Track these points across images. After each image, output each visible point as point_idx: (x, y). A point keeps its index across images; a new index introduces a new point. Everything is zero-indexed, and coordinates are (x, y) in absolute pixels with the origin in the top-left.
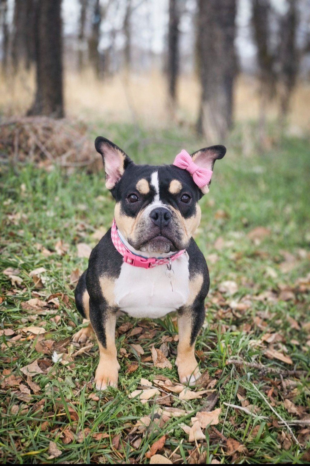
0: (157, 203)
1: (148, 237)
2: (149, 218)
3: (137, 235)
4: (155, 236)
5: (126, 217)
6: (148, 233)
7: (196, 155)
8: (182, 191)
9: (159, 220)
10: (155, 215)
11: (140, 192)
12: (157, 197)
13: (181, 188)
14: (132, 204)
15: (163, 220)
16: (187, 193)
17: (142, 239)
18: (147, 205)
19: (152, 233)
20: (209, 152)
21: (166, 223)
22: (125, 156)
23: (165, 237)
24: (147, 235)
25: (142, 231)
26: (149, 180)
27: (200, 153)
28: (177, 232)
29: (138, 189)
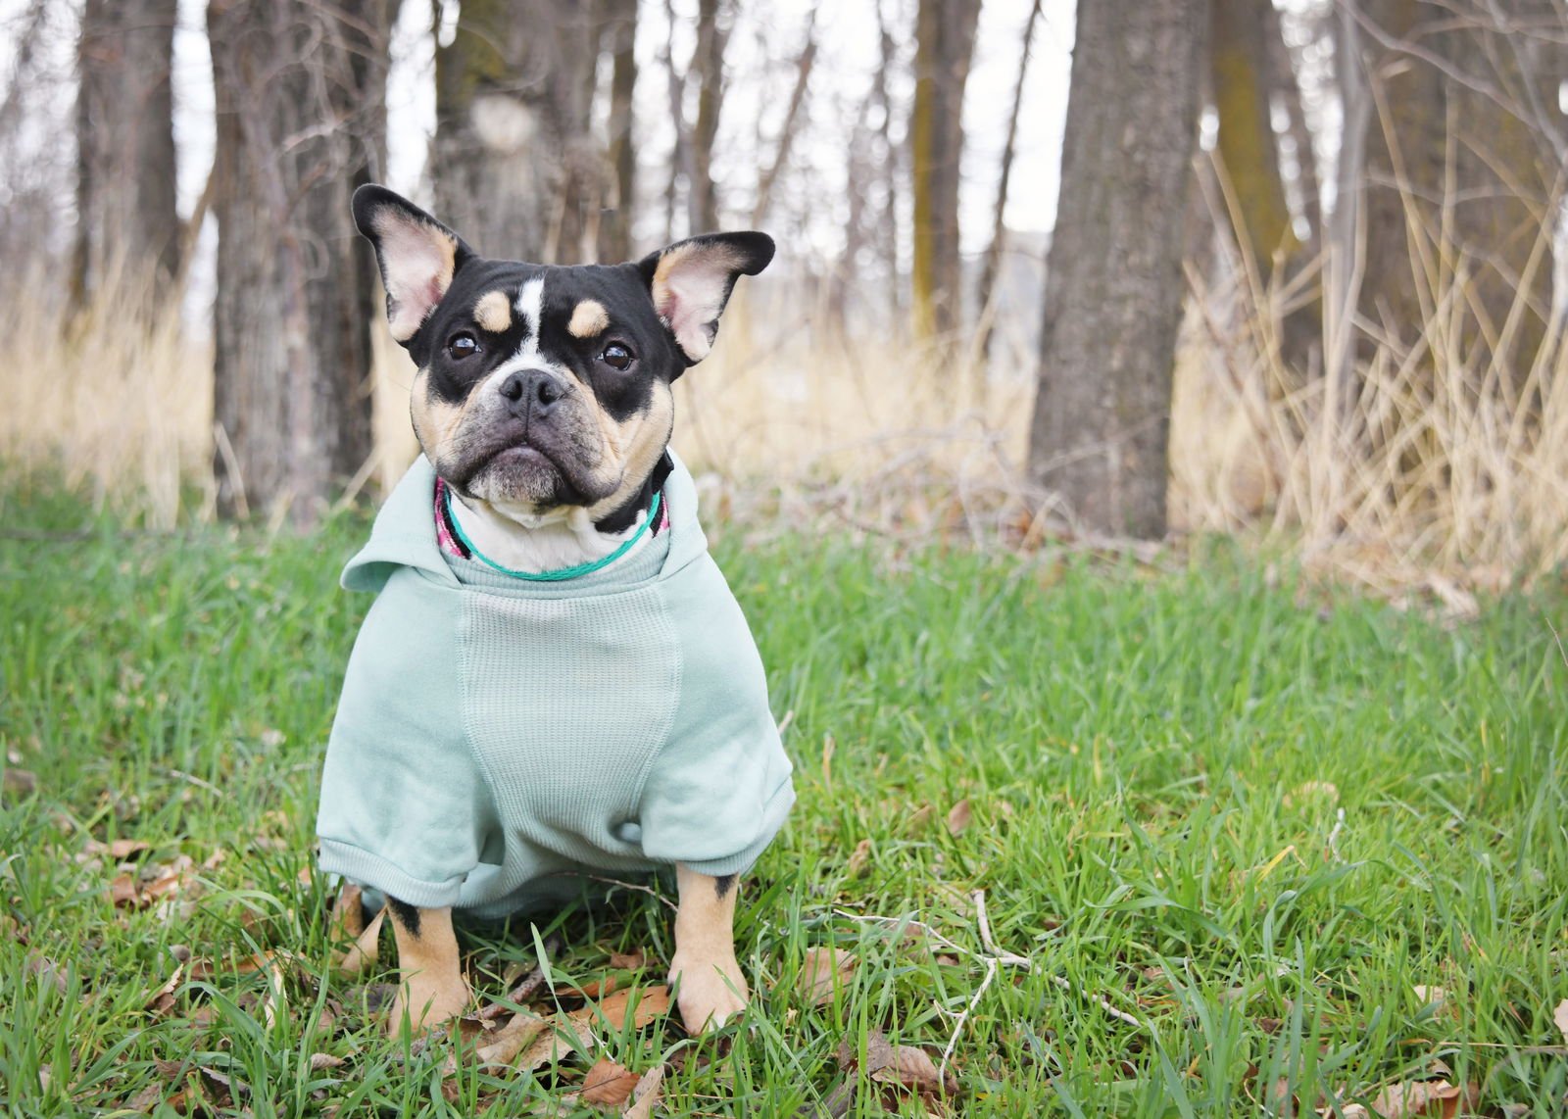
0: (529, 358)
1: (488, 447)
2: (498, 398)
3: (458, 444)
4: (510, 447)
5: (442, 404)
6: (488, 436)
7: (679, 250)
8: (605, 332)
9: (523, 400)
10: (514, 391)
11: (484, 325)
12: (531, 345)
13: (604, 323)
14: (458, 362)
15: (536, 403)
16: (620, 338)
17: (472, 450)
18: (500, 363)
19: (499, 436)
20: (720, 247)
21: (543, 411)
22: (455, 242)
23: (536, 449)
24: (485, 442)
25: (471, 431)
26: (514, 298)
27: (690, 247)
28: (574, 439)
29: (478, 319)
